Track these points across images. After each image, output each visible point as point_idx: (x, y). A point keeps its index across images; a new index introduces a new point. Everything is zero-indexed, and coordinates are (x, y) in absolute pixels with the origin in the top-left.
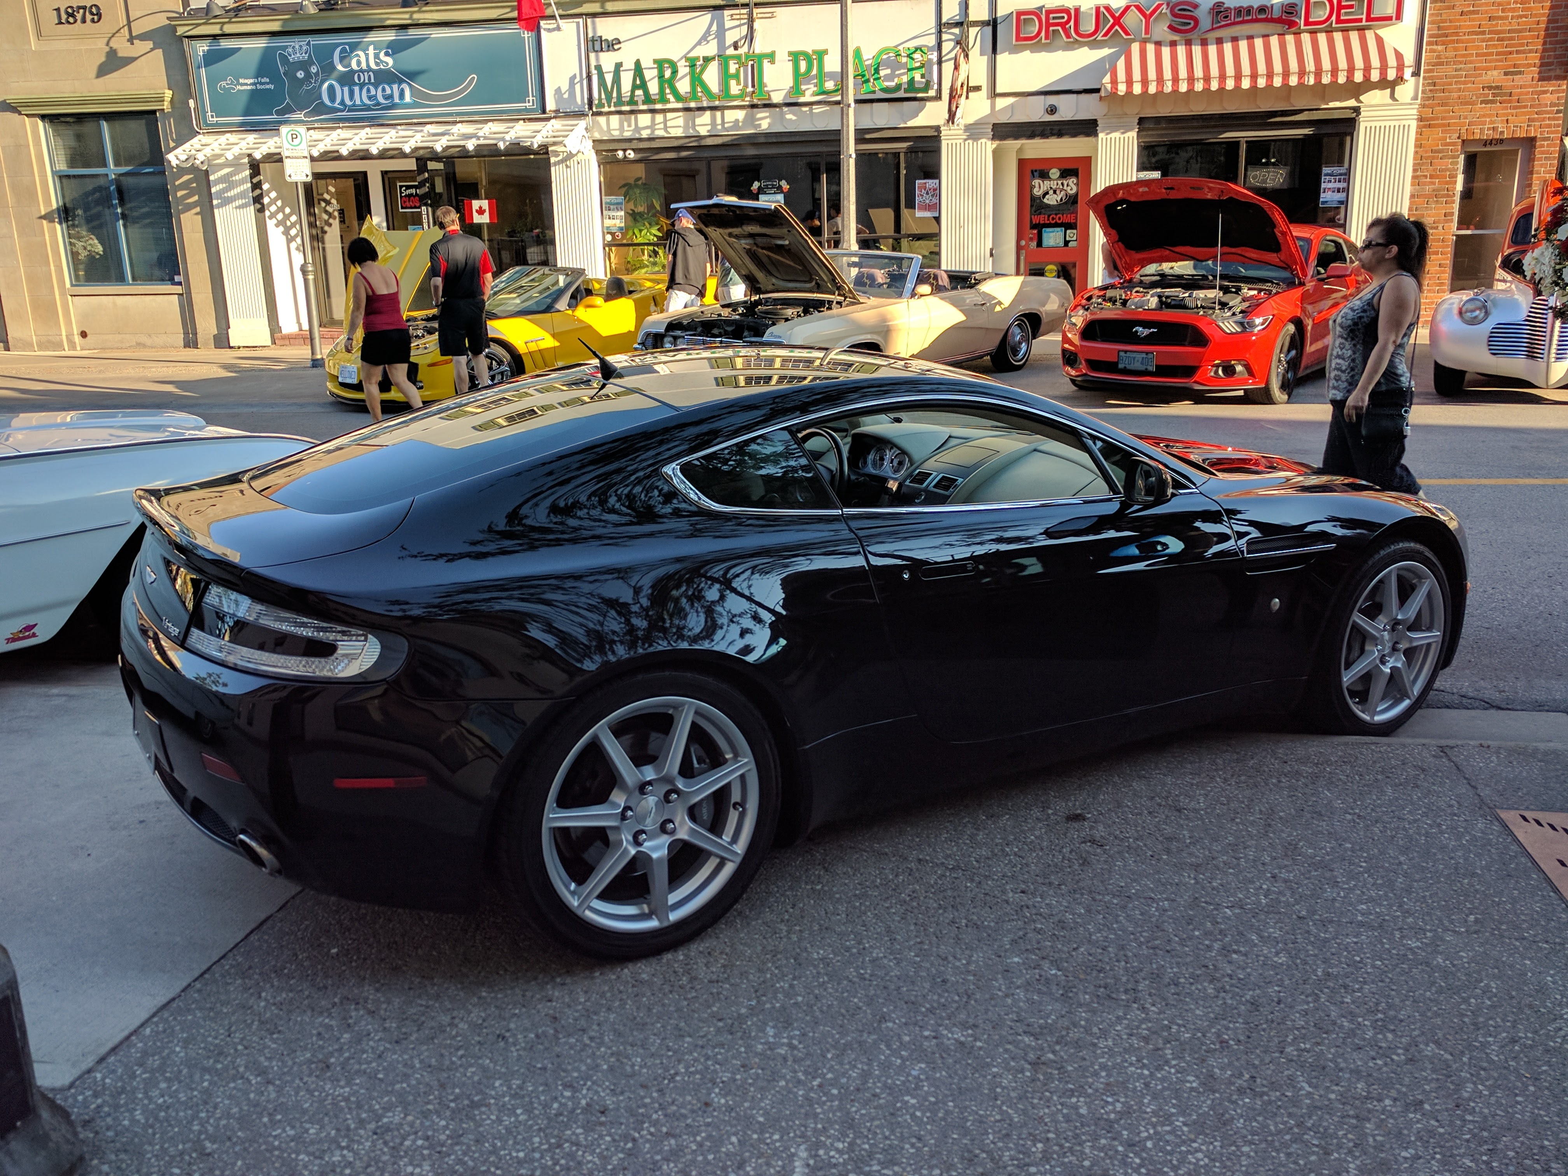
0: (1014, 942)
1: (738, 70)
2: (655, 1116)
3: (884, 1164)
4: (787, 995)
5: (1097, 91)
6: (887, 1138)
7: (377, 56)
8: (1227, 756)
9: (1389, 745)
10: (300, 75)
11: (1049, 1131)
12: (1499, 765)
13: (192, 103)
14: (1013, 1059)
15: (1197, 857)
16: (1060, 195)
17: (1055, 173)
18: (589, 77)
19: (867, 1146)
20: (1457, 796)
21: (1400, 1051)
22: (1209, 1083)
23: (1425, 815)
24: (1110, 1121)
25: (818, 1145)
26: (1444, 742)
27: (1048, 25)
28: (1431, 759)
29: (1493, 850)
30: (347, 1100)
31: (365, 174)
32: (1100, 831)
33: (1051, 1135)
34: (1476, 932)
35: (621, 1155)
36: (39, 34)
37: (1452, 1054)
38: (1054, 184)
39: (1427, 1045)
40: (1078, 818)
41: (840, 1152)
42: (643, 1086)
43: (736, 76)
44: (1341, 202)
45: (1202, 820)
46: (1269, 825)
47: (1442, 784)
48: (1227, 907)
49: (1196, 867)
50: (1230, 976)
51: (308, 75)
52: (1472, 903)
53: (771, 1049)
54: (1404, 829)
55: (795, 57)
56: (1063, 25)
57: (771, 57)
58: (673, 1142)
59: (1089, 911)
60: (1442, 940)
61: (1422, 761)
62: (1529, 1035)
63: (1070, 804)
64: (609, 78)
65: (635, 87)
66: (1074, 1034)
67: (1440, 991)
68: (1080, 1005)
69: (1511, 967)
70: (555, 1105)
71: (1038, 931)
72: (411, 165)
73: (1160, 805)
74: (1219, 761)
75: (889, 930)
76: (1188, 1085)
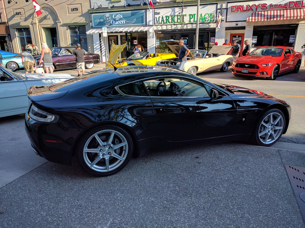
0: (173, 181)
1: (180, 18)
2: (89, 208)
3: (125, 225)
4: (126, 187)
5: (246, 21)
6: (128, 219)
7: (120, 16)
8: (233, 148)
9: (267, 149)
10: (108, 19)
11: (160, 222)
12: (289, 155)
13: (91, 24)
14: (161, 206)
15: (217, 168)
16: (238, 40)
17: (237, 36)
18: (154, 19)
19: (124, 220)
20: (277, 161)
21: (240, 215)
22: (197, 216)
23: (269, 164)
24: (173, 222)
25: (115, 219)
26: (279, 149)
27: (237, 9)
28: (275, 152)
29: (280, 173)
30: (40, 198)
31: (118, 35)
32: (201, 161)
33: (160, 223)
34: (268, 191)
35: (79, 215)
36: (69, 13)
37: (251, 217)
38: (237, 39)
39: (247, 214)
40: (198, 158)
41: (118, 221)
42: (91, 202)
43: (179, 19)
44: (293, 42)
45: (222, 161)
46: (235, 163)
47: (275, 158)
48: (218, 179)
49: (216, 170)
50: (212, 194)
51: (109, 19)
52: (270, 184)
53: (117, 198)
54: (263, 167)
55: (190, 15)
56: (240, 9)
57: (186, 15)
58: (90, 214)
59: (191, 177)
60: (260, 191)
61: (273, 153)
62: (270, 215)
63: (197, 155)
64: (158, 19)
65: (162, 21)
66: (175, 202)
67: (255, 203)
68: (179, 196)
69: (273, 199)
70: (74, 204)
71: (178, 180)
72: (124, 34)
73: (215, 157)
74: (231, 149)
75: (151, 176)
76: (192, 216)
